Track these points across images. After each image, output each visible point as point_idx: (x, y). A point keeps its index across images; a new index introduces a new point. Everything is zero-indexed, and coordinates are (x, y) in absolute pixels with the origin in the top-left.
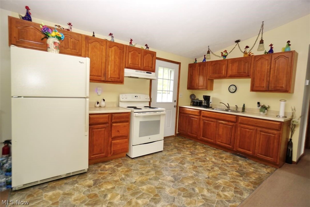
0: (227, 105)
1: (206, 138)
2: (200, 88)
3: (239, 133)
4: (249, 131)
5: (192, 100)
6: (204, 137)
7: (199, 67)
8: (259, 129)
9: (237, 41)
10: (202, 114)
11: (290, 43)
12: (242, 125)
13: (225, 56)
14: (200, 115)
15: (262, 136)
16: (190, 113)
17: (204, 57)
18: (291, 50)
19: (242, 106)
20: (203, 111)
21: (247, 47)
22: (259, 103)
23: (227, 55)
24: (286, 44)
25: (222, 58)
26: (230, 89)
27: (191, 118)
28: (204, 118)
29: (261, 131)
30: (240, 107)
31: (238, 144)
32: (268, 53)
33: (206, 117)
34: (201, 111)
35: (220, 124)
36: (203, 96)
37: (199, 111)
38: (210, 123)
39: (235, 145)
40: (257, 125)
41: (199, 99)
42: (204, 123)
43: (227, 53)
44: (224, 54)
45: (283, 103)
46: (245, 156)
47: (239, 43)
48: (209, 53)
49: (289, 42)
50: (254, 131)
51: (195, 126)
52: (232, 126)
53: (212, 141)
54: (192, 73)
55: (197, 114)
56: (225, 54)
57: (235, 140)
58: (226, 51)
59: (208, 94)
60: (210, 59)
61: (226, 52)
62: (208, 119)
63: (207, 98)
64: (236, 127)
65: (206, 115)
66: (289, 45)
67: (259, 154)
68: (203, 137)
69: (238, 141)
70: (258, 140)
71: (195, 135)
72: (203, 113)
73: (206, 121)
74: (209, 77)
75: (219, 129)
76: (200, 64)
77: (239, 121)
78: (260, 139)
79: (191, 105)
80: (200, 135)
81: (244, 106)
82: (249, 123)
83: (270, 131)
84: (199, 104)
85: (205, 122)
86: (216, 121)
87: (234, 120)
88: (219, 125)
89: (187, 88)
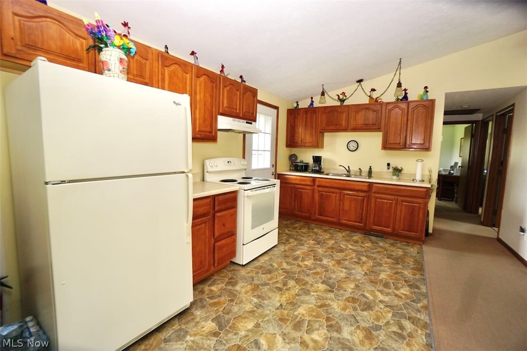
0: (347, 169)
1: (324, 216)
2: (306, 145)
3: (373, 205)
4: (387, 202)
5: (292, 163)
6: (321, 215)
7: (305, 115)
8: (400, 198)
9: (360, 81)
10: (317, 183)
11: (427, 90)
12: (377, 195)
13: (342, 101)
14: (314, 185)
15: (403, 207)
16: (295, 182)
17: (310, 99)
18: (429, 98)
19: (368, 169)
20: (318, 179)
21: (373, 90)
22: (389, 165)
23: (345, 100)
24: (423, 90)
25: (338, 104)
26: (349, 146)
27: (299, 190)
28: (321, 189)
29: (403, 201)
30: (365, 170)
31: (372, 220)
32: (401, 100)
33: (324, 187)
34: (314, 178)
35: (346, 196)
36: (313, 156)
37: (312, 178)
38: (330, 196)
39: (367, 222)
40: (397, 193)
41: (304, 162)
42: (321, 196)
43: (346, 96)
44: (341, 97)
45: (419, 164)
46: (382, 235)
47: (361, 83)
48: (324, 95)
49: (426, 87)
50: (394, 201)
51: (306, 200)
52: (362, 197)
53: (335, 220)
54: (294, 122)
55: (308, 183)
56: (343, 98)
57: (368, 215)
58: (343, 94)
59: (318, 153)
60: (325, 103)
61: (344, 94)
62: (326, 189)
63: (317, 160)
64: (369, 198)
65: (324, 184)
66: (427, 92)
67: (400, 230)
68: (318, 215)
69: (372, 216)
70: (398, 213)
71: (307, 213)
72: (319, 181)
73: (324, 193)
74: (322, 130)
75: (343, 204)
76: (306, 110)
77: (373, 191)
78: (401, 210)
79: (290, 170)
80: (315, 213)
81: (370, 168)
82: (387, 192)
83: (414, 200)
84: (305, 168)
85: (323, 194)
86: (340, 191)
87: (366, 188)
88: (344, 197)
89: (285, 146)
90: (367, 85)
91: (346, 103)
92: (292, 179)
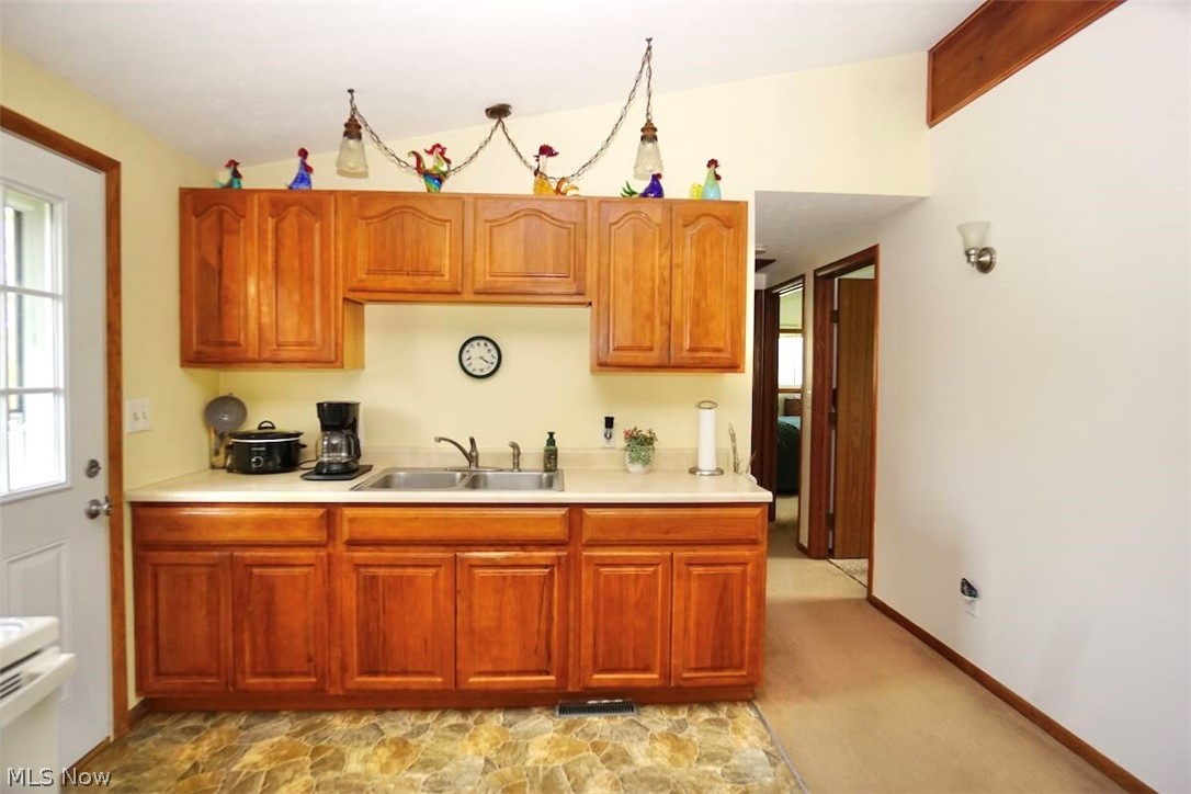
0: (468, 447)
1: (388, 674)
2: (285, 355)
3: (587, 593)
4: (637, 576)
5: (221, 436)
6: (375, 673)
7: (271, 223)
8: (682, 554)
9: (499, 112)
10: (345, 531)
11: (718, 171)
12: (598, 553)
14: (331, 537)
15: (694, 585)
16: (230, 536)
20: (349, 512)
21: (546, 151)
22: (609, 422)
23: (445, 174)
25: (418, 185)
26: (465, 356)
27: (256, 571)
28: (362, 555)
29: (690, 563)
31: (586, 653)
32: (644, 195)
33: (378, 543)
34: (330, 510)
35: (479, 572)
36: (320, 406)
37: (321, 511)
38: (411, 580)
39: (571, 662)
40: (671, 536)
41: (280, 427)
42: (369, 586)
43: (448, 161)
44: (429, 162)
45: (707, 416)
46: (628, 700)
47: (504, 120)
48: (359, 137)
49: (713, 163)
50: (660, 567)
51: (296, 615)
52: (546, 567)
53: (439, 680)
54: (220, 253)
55: (301, 534)
56: (435, 167)
57: (571, 636)
58: (438, 150)
61: (442, 154)
62: (388, 554)
63: (339, 418)
64: (569, 567)
65: (378, 532)
66: (718, 178)
67: (690, 670)
68: (363, 673)
69: (587, 639)
70: (678, 605)
71: (307, 674)
72: (352, 521)
73: (381, 572)
74: (353, 290)
75: (470, 606)
77: (586, 536)
78: (688, 598)
79: (213, 467)
80: (344, 668)
81: (551, 441)
82: (638, 535)
83: (725, 552)
84: (282, 455)
85: (374, 578)
86: (451, 555)
87: (557, 531)
88: (471, 578)
89: (177, 361)
90: (527, 131)
91: (448, 186)
92: (213, 523)
